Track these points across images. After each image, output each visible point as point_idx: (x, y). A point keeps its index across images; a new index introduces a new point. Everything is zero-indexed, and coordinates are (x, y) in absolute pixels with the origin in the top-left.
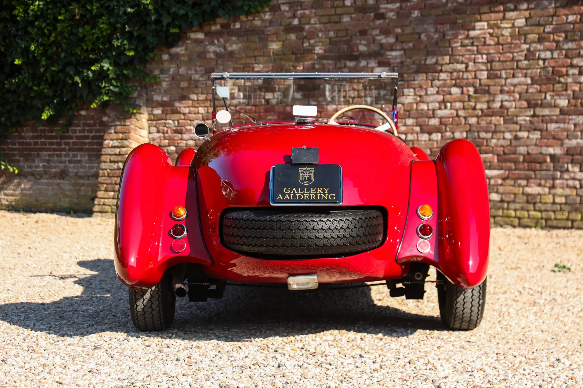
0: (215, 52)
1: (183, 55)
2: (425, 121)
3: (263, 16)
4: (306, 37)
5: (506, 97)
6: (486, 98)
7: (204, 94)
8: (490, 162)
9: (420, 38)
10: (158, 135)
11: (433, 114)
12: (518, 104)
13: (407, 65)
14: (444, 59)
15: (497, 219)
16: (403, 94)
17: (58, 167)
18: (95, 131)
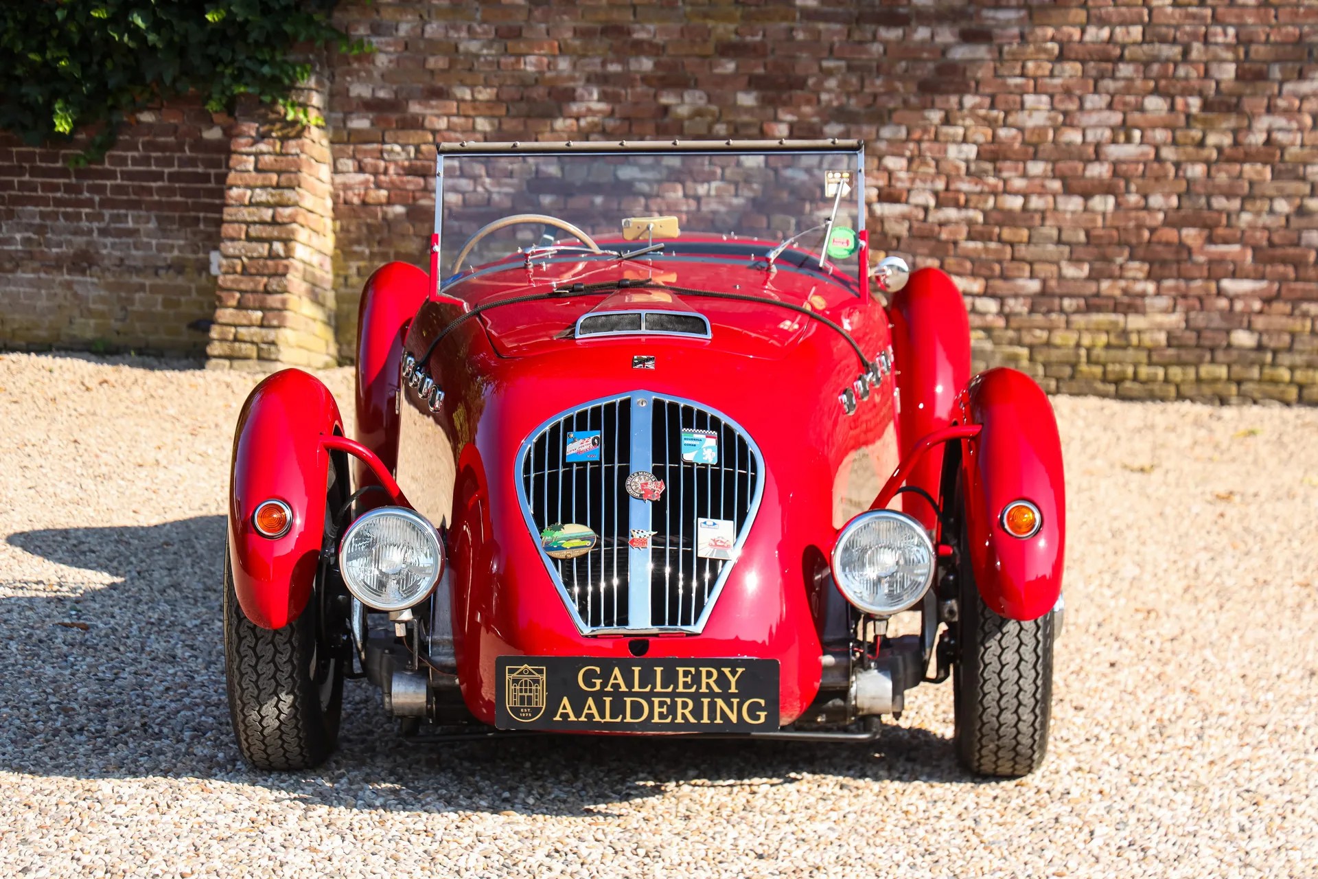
2: (1076, 169)
5: (1280, 122)
6: (1232, 122)
7: (492, 86)
8: (1234, 262)
10: (361, 177)
11: (1097, 152)
12: (1310, 137)
13: (1035, 42)
14: (1128, 33)
15: (1247, 387)
16: (1022, 107)
17: (70, 243)
18: (182, 163)
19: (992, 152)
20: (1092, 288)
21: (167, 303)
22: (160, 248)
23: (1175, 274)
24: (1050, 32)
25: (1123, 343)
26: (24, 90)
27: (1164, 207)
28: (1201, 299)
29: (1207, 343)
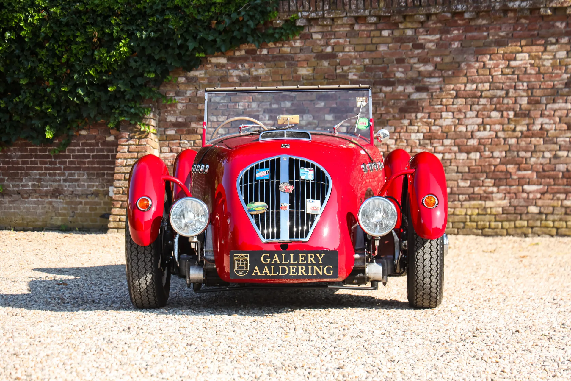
0: (239, 77)
1: (202, 79)
2: (464, 142)
3: (293, 43)
4: (339, 64)
5: (546, 120)
6: (527, 121)
7: (225, 115)
8: (529, 178)
9: (459, 66)
10: (171, 154)
11: (472, 135)
12: (558, 127)
13: (446, 91)
14: (484, 86)
15: (535, 229)
16: (441, 117)
17: (51, 185)
18: (98, 151)
19: (429, 136)
20: (471, 190)
21: (91, 209)
22: (89, 186)
23: (505, 184)
24: (452, 86)
25: (484, 213)
26: (33, 122)
27: (500, 157)
28: (515, 194)
29: (519, 212)
